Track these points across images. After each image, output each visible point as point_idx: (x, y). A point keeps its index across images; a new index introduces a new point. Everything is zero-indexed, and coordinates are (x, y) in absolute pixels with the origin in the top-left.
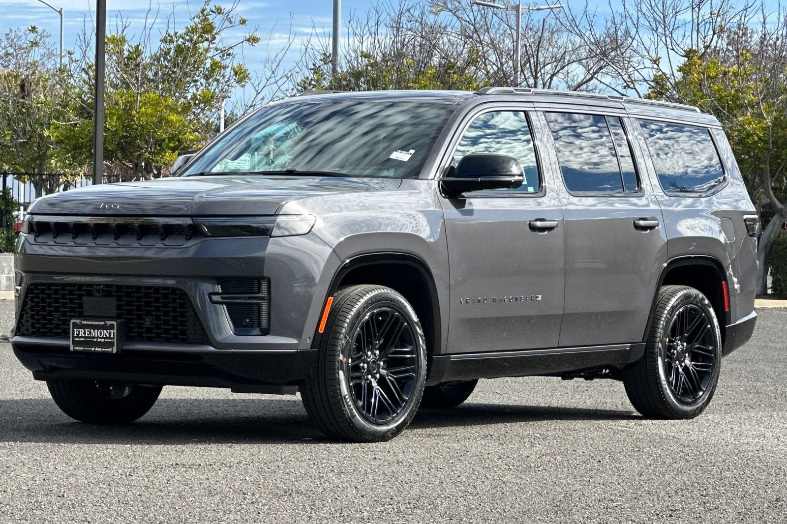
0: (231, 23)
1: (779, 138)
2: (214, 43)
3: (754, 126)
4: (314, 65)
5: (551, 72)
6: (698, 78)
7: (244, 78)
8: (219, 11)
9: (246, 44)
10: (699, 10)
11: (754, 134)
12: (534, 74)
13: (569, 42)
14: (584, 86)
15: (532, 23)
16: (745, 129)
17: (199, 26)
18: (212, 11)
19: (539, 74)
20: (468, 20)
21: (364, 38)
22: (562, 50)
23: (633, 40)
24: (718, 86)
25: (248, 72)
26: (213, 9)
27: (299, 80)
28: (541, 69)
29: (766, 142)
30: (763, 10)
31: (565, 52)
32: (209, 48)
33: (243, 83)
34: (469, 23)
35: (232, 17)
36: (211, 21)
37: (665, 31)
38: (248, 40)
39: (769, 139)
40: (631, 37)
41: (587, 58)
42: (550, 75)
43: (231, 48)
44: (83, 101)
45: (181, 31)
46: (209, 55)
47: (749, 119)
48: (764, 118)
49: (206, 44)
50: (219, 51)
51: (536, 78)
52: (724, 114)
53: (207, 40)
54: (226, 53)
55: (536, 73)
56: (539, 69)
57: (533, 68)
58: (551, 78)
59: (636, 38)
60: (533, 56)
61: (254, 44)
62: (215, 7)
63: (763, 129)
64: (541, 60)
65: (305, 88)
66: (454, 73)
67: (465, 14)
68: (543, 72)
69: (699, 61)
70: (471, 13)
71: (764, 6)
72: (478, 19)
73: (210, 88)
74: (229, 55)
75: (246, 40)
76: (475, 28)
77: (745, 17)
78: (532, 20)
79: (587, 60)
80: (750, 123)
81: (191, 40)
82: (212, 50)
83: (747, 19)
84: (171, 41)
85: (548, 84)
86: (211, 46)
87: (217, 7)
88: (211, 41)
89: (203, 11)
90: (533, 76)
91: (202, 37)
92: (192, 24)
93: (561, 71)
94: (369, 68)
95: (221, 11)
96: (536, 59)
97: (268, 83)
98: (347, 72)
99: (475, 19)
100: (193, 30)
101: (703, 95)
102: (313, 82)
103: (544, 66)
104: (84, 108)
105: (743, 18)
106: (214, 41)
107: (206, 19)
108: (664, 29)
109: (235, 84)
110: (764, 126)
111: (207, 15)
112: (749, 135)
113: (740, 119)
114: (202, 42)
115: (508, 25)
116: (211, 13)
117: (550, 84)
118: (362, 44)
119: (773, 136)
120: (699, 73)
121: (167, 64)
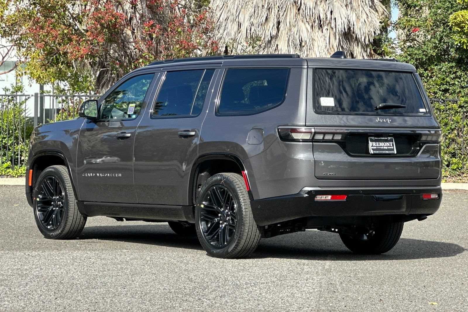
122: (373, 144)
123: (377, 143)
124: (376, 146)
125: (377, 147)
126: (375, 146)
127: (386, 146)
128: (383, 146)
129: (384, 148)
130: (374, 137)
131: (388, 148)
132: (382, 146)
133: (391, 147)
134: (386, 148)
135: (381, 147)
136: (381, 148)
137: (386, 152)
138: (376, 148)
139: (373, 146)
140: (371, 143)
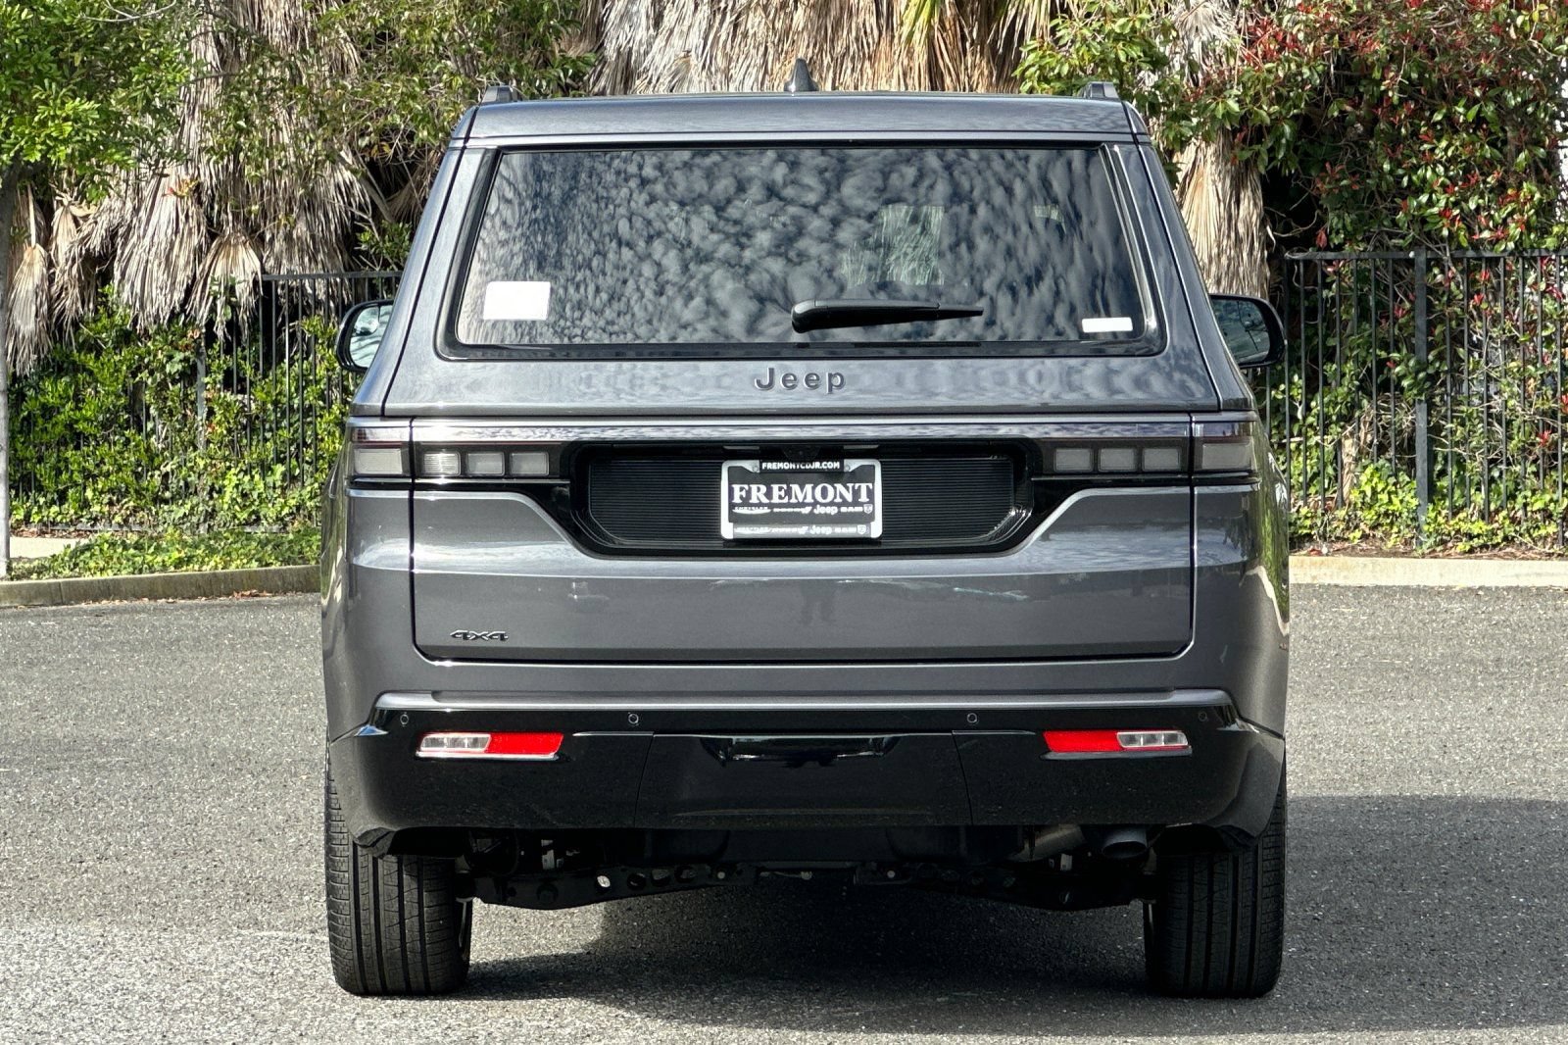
122: (749, 492)
123: (775, 487)
124: (765, 500)
125: (771, 506)
126: (760, 505)
127: (832, 504)
128: (815, 504)
129: (819, 510)
130: (757, 462)
131: (844, 509)
132: (809, 500)
133: (862, 504)
134: (833, 510)
135: (803, 505)
136: (799, 513)
138: (766, 510)
139: (746, 502)
140: (736, 487)
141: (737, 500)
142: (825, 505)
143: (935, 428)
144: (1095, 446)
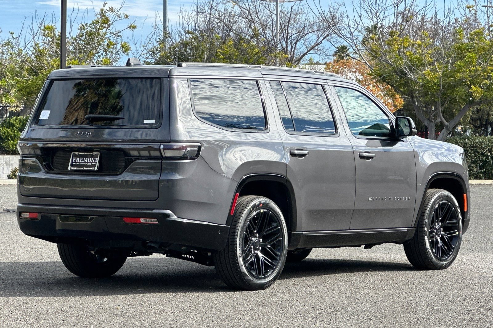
0: (119, 18)
1: (446, 83)
2: (109, 30)
3: (432, 76)
4: (159, 39)
5: (296, 39)
6: (397, 48)
7: (128, 49)
8: (112, 10)
9: (129, 30)
10: (398, 7)
11: (432, 81)
12: (286, 40)
13: (306, 20)
14: (316, 48)
15: (284, 9)
16: (426, 78)
17: (100, 19)
18: (108, 11)
19: (289, 40)
20: (245, 7)
21: (190, 22)
22: (302, 25)
23: (358, 26)
24: (410, 53)
25: (130, 46)
26: (108, 9)
27: (150, 48)
28: (290, 37)
29: (439, 86)
30: (435, 7)
31: (304, 27)
32: (106, 33)
33: (127, 53)
34: (246, 10)
35: (120, 14)
36: (107, 16)
37: (377, 20)
38: (130, 27)
39: (440, 84)
40: (357, 23)
41: (318, 30)
42: (295, 41)
43: (120, 32)
44: (32, 65)
45: (90, 22)
46: (106, 36)
47: (428, 72)
48: (437, 71)
49: (104, 30)
50: (113, 34)
51: (287, 42)
52: (414, 69)
53: (105, 27)
54: (117, 35)
55: (287, 40)
56: (288, 37)
57: (285, 36)
58: (296, 43)
59: (360, 24)
60: (285, 30)
61: (133, 30)
62: (109, 8)
63: (437, 78)
64: (290, 31)
65: (154, 53)
66: (244, 43)
67: (243, 4)
68: (291, 39)
69: (398, 38)
70: (247, 3)
71: (436, 5)
72: (251, 7)
73: (107, 56)
74: (118, 36)
75: (129, 28)
76: (249, 13)
77: (425, 11)
78: (284, 7)
79: (318, 31)
80: (429, 75)
81: (96, 28)
82: (108, 34)
83: (426, 12)
84: (84, 29)
85: (294, 47)
86: (108, 31)
87: (110, 8)
88: (108, 28)
89: (102, 10)
90: (285, 41)
91: (102, 26)
92: (96, 18)
93: (302, 39)
94: (193, 40)
95: (113, 10)
96: (287, 31)
97: (143, 53)
98: (179, 42)
99: (249, 8)
100: (97, 22)
101: (401, 58)
102: (159, 49)
103: (291, 36)
104: (33, 70)
105: (424, 12)
106: (109, 28)
107: (103, 16)
108: (377, 18)
109: (122, 53)
110: (437, 76)
111: (104, 13)
112: (429, 82)
113: (423, 72)
114: (102, 29)
115: (269, 11)
116: (107, 12)
117: (295, 46)
118: (189, 26)
119: (442, 82)
120: (398, 45)
121: (82, 43)
122: (76, 159)
123: (81, 158)
124: (79, 161)
125: (80, 162)
127: (90, 162)
130: (78, 152)
131: (92, 164)
132: (87, 161)
133: (95, 163)
134: (90, 164)
135: (85, 163)
137: (85, 168)
138: (78, 163)
139: (75, 161)
140: (74, 158)
141: (74, 161)
142: (89, 163)
143: (119, 145)
144: (139, 150)
